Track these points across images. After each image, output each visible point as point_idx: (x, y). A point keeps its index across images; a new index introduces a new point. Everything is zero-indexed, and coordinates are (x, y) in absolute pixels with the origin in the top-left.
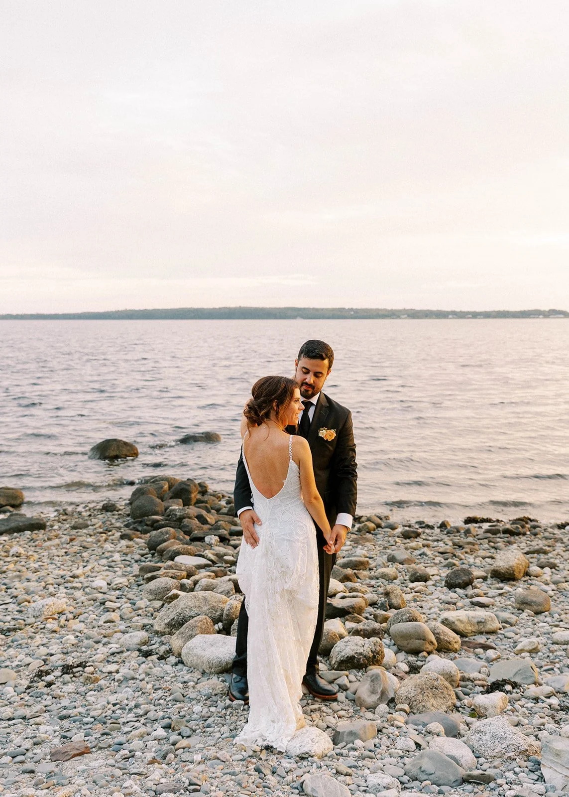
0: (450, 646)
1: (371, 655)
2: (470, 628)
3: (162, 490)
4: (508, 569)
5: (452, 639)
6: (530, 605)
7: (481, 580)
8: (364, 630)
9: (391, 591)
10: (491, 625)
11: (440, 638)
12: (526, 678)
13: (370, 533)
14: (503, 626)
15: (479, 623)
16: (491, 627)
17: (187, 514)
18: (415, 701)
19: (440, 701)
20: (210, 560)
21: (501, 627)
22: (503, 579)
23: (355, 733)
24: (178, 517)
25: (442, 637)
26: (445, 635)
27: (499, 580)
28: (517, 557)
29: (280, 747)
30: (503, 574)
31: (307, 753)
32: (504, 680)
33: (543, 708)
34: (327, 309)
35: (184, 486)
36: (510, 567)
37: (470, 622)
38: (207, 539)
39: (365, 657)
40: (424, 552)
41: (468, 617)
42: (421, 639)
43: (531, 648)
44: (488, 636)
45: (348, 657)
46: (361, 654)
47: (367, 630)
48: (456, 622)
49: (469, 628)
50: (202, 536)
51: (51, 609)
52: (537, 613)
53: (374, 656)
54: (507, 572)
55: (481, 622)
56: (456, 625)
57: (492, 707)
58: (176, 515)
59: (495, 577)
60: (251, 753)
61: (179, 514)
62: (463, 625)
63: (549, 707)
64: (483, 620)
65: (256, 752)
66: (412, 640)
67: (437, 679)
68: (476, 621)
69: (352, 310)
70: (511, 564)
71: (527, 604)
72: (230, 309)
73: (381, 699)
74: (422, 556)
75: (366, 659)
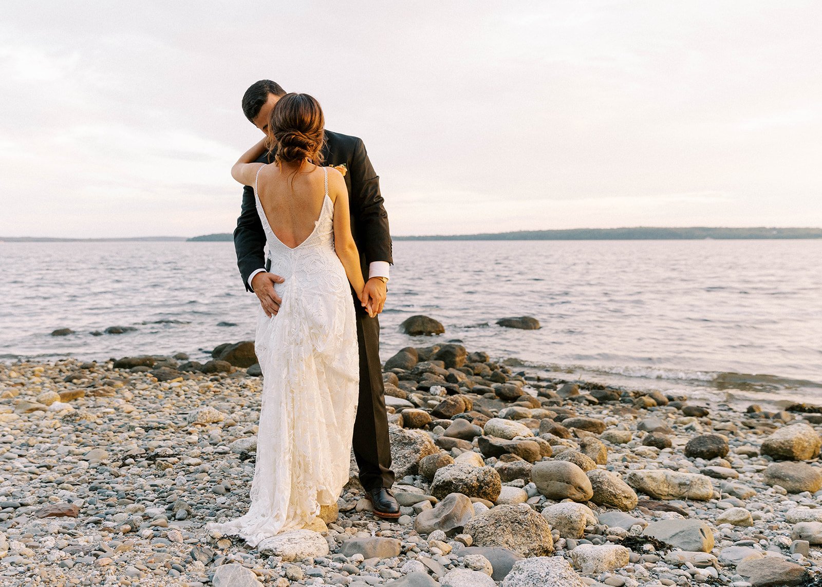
0: (616, 500)
1: (475, 483)
2: (667, 489)
3: (431, 354)
4: (783, 444)
5: (620, 492)
6: (784, 480)
7: (746, 456)
8: (509, 468)
9: (588, 443)
10: (699, 489)
11: (602, 488)
12: (689, 543)
13: (645, 408)
14: (722, 496)
15: (680, 485)
16: (698, 492)
17: (430, 369)
18: (483, 532)
19: (519, 539)
20: (413, 403)
21: (720, 497)
22: (776, 457)
23: (359, 546)
24: (420, 371)
25: (605, 487)
26: (609, 485)
27: (770, 458)
28: (803, 431)
29: (252, 541)
30: (776, 449)
31: (272, 551)
32: (646, 537)
33: (680, 576)
34: (743, 229)
35: (449, 349)
36: (787, 441)
37: (666, 481)
38: (432, 389)
39: (466, 484)
40: (691, 426)
41: (666, 476)
42: (564, 481)
43: (737, 519)
44: (690, 503)
45: (444, 481)
46: (461, 480)
47: (512, 469)
48: (646, 479)
49: (664, 489)
50: (429, 386)
51: (205, 417)
52: (792, 492)
53: (481, 487)
54: (780, 447)
55: (685, 484)
56: (645, 482)
57: (594, 559)
58: (418, 368)
59: (768, 454)
60: (209, 539)
61: (421, 368)
62: (654, 484)
63: (691, 577)
64: (688, 482)
65: (214, 538)
66: (553, 481)
67: (526, 512)
68: (677, 481)
69: (774, 229)
70: (789, 437)
71: (779, 478)
72: (629, 229)
73: (441, 525)
74: (689, 430)
75: (467, 488)
